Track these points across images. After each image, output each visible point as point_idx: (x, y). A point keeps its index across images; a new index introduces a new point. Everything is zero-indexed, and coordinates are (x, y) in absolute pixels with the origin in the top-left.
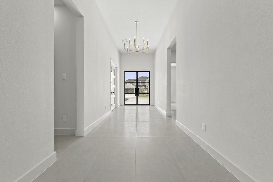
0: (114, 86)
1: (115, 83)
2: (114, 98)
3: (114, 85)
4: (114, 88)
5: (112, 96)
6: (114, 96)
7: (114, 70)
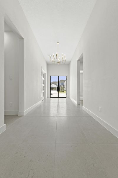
1: (44, 83)
4: (44, 86)
6: (44, 91)
7: (44, 74)
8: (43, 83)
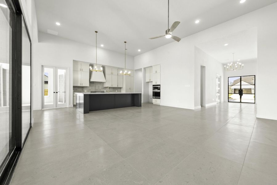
0: (219, 89)
2: (219, 96)
3: (219, 87)
4: (219, 90)
5: (217, 95)
6: (219, 95)
7: (219, 78)
8: (218, 86)
